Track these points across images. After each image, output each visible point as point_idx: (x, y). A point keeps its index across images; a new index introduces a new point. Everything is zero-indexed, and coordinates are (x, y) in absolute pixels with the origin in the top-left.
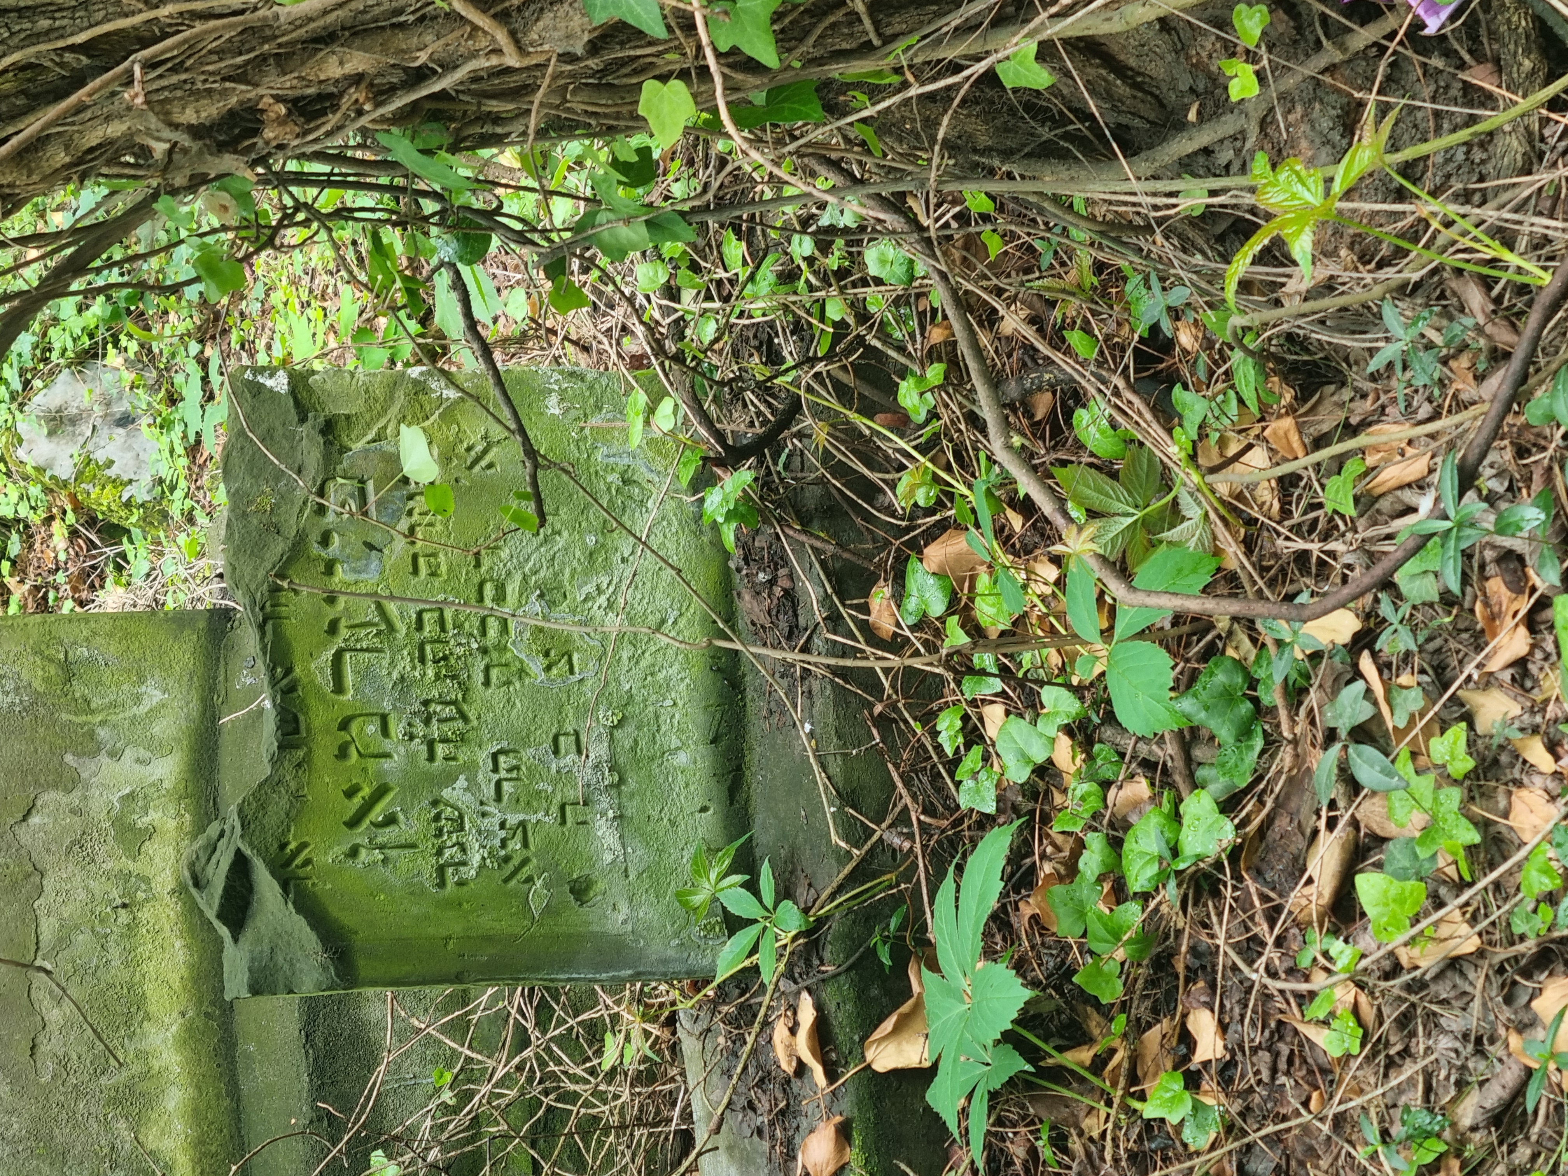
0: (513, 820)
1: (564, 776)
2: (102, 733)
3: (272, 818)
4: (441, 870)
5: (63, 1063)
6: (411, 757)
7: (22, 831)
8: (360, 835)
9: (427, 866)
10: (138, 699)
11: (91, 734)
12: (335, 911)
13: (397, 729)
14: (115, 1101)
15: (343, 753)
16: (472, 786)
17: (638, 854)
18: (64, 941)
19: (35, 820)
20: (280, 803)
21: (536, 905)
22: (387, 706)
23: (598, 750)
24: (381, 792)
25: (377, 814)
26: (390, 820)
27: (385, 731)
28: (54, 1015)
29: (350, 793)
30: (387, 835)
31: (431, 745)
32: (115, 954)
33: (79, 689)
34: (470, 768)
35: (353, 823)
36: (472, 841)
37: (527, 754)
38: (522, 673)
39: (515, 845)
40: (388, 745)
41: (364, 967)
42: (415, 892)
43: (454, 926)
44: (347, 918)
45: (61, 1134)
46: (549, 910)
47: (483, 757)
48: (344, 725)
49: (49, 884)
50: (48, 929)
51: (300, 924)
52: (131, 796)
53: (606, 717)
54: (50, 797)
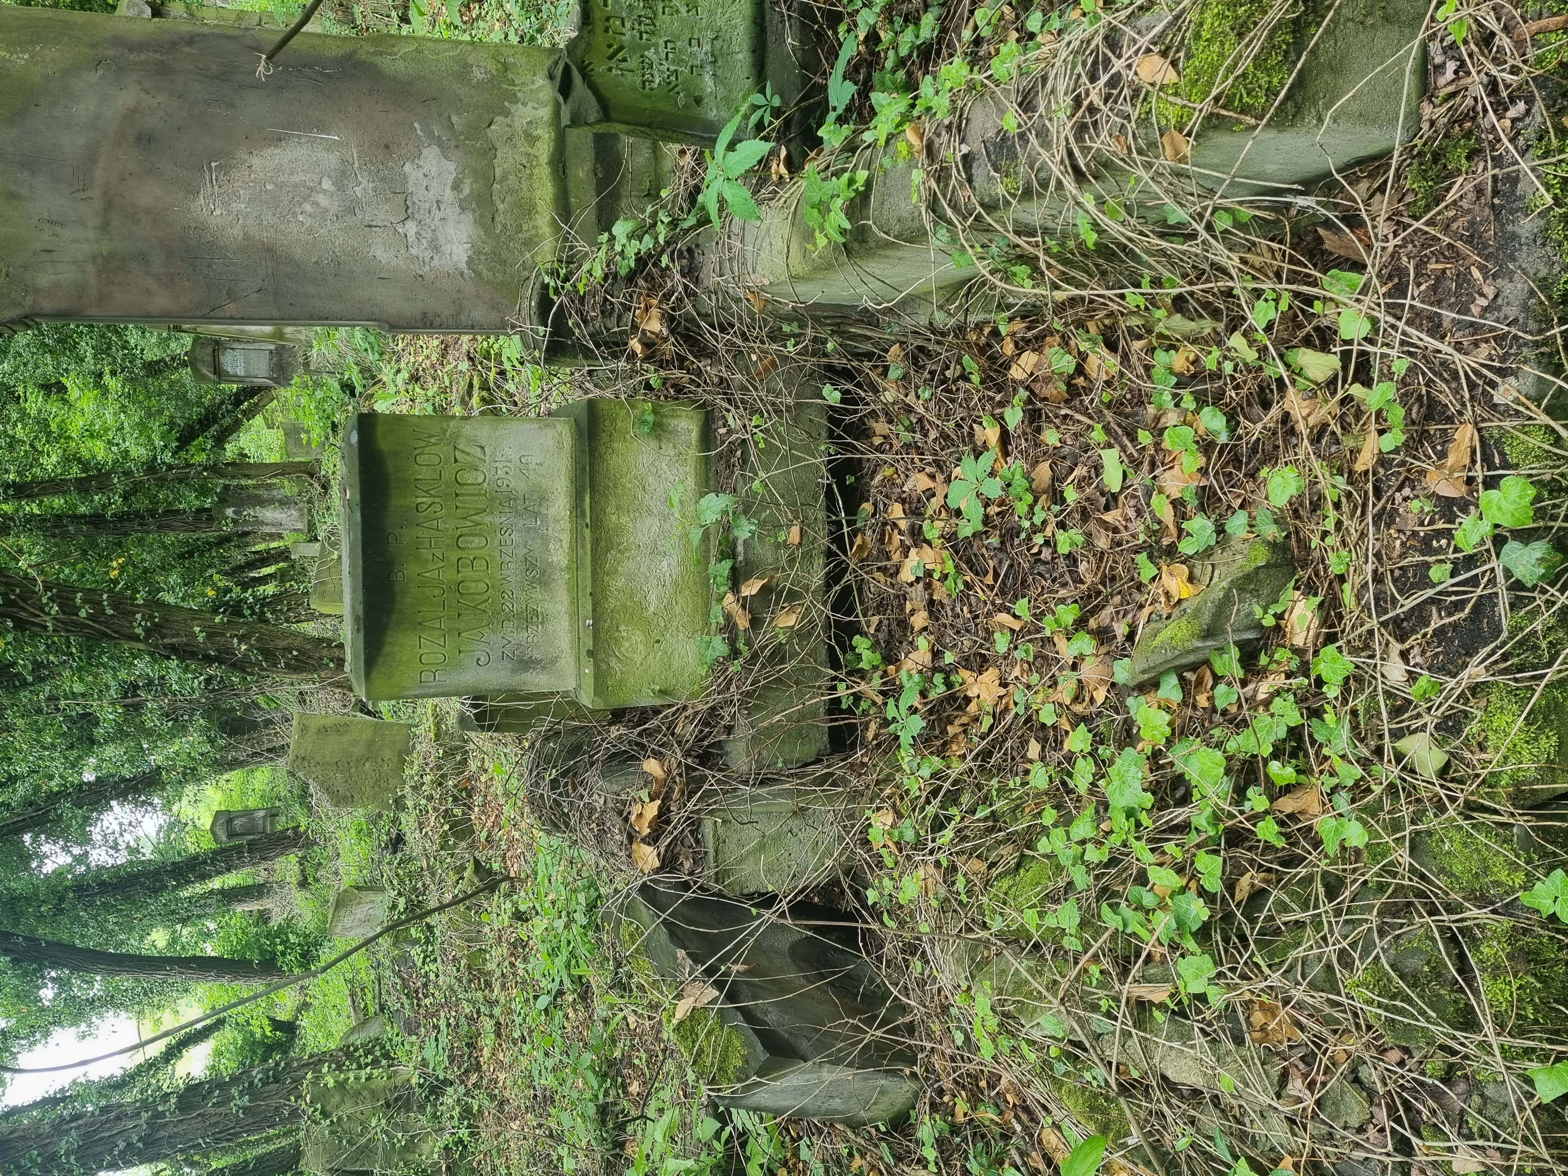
0: (672, 68)
1: (692, 55)
2: (519, 94)
3: (579, 51)
4: (644, 82)
5: (505, 226)
6: (633, 36)
7: (488, 131)
8: (613, 63)
9: (638, 80)
10: (533, 82)
11: (515, 95)
12: (602, 90)
13: (628, 25)
14: (524, 244)
15: (606, 30)
16: (657, 52)
17: (721, 92)
18: (504, 178)
19: (493, 127)
20: (582, 46)
21: (680, 104)
22: (624, 15)
23: (707, 47)
24: (621, 48)
25: (620, 56)
26: (624, 60)
27: (623, 25)
28: (501, 207)
29: (610, 46)
30: (623, 65)
31: (641, 33)
32: (524, 186)
33: (510, 76)
34: (656, 45)
35: (610, 58)
36: (657, 75)
37: (679, 44)
38: (678, 11)
39: (673, 78)
40: (624, 30)
41: (614, 115)
42: (634, 89)
43: (647, 104)
44: (607, 95)
45: (504, 254)
46: (685, 106)
47: (661, 42)
48: (608, 19)
49: (499, 154)
50: (498, 172)
51: (589, 94)
52: (530, 122)
53: (711, 35)
54: (498, 118)
